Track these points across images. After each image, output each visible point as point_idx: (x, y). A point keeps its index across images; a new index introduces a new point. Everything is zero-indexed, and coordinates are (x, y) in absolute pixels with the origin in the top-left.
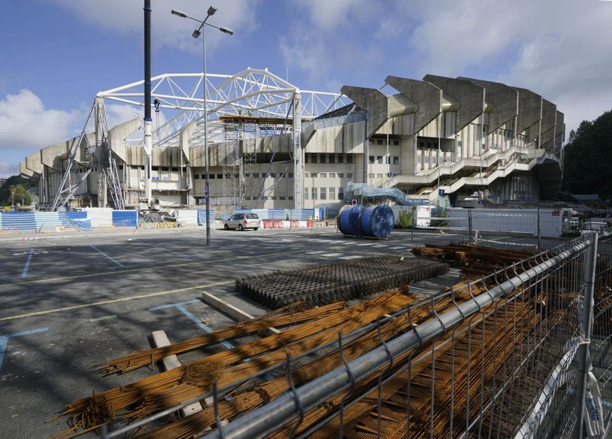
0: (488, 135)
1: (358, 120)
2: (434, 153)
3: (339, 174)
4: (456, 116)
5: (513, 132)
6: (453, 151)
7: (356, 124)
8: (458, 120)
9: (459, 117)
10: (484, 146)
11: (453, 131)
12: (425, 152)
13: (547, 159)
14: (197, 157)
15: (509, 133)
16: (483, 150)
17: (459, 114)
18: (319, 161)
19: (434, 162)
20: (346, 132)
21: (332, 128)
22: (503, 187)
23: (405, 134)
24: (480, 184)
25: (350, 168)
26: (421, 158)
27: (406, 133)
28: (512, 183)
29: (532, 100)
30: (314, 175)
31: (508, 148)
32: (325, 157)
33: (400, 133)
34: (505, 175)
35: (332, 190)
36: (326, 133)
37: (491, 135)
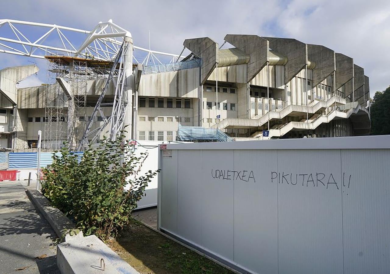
0: (313, 88)
1: (193, 67)
2: (266, 101)
3: (176, 118)
4: (285, 69)
5: (332, 87)
6: (284, 100)
7: (190, 71)
8: (287, 73)
9: (287, 70)
10: (310, 98)
11: (283, 83)
12: (258, 99)
13: (360, 111)
14: (25, 99)
15: (329, 89)
16: (309, 101)
17: (287, 68)
18: (156, 105)
19: (267, 109)
20: (181, 77)
21: (167, 73)
22: (328, 133)
23: (238, 82)
24: (307, 128)
25: (188, 112)
26: (254, 104)
27: (240, 81)
28: (334, 129)
29: (346, 62)
30: (151, 119)
31: (330, 98)
32: (162, 102)
33: (234, 81)
34: (329, 121)
35: (170, 133)
36: (160, 78)
37: (315, 88)
